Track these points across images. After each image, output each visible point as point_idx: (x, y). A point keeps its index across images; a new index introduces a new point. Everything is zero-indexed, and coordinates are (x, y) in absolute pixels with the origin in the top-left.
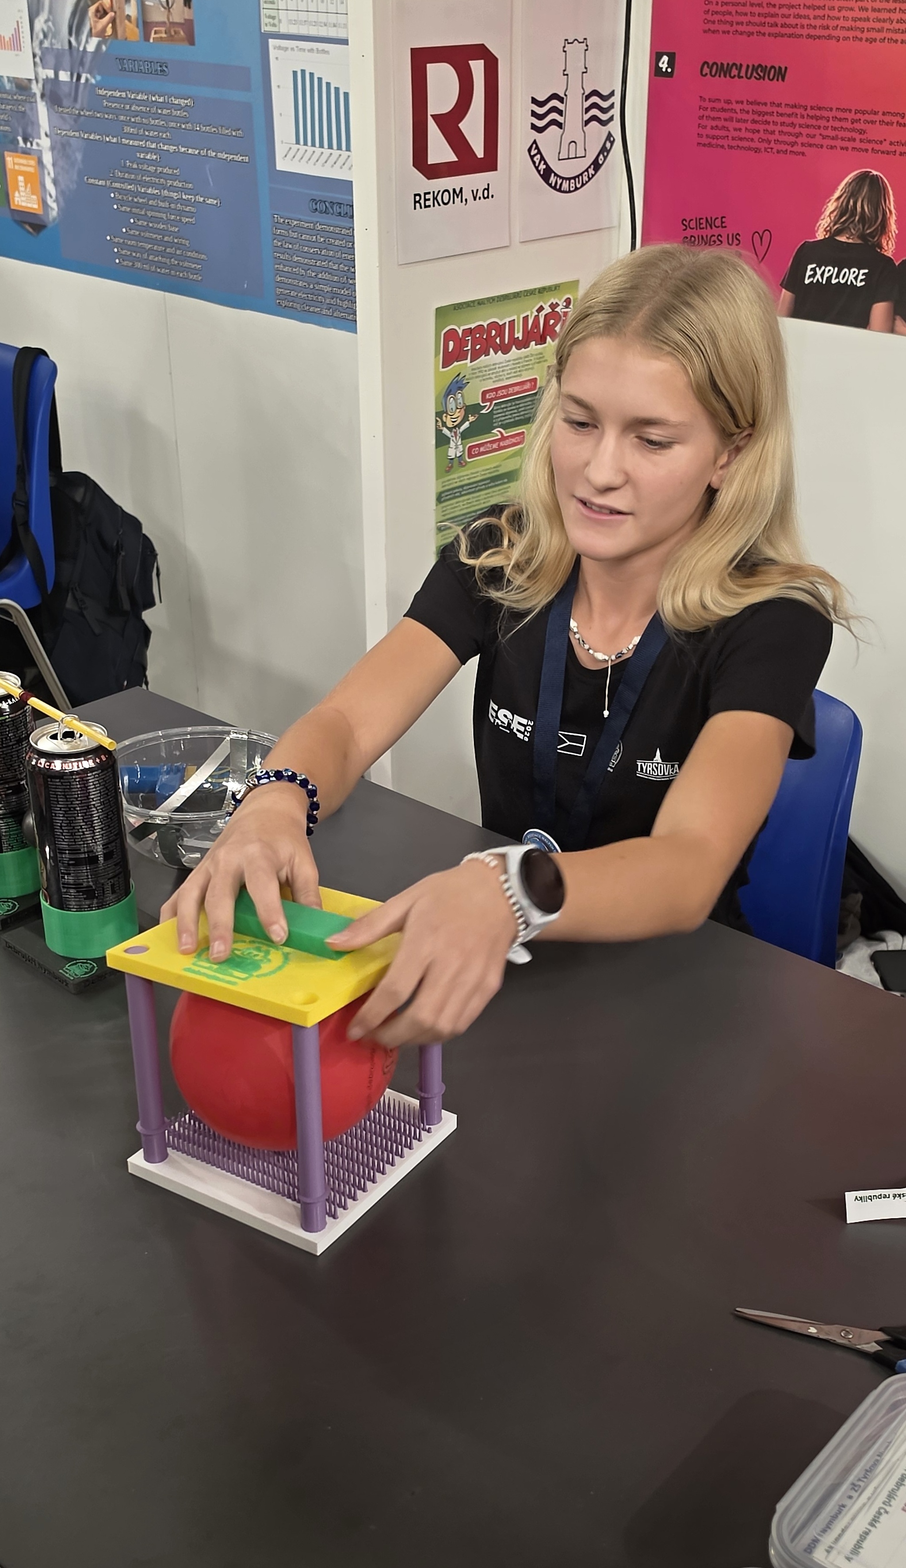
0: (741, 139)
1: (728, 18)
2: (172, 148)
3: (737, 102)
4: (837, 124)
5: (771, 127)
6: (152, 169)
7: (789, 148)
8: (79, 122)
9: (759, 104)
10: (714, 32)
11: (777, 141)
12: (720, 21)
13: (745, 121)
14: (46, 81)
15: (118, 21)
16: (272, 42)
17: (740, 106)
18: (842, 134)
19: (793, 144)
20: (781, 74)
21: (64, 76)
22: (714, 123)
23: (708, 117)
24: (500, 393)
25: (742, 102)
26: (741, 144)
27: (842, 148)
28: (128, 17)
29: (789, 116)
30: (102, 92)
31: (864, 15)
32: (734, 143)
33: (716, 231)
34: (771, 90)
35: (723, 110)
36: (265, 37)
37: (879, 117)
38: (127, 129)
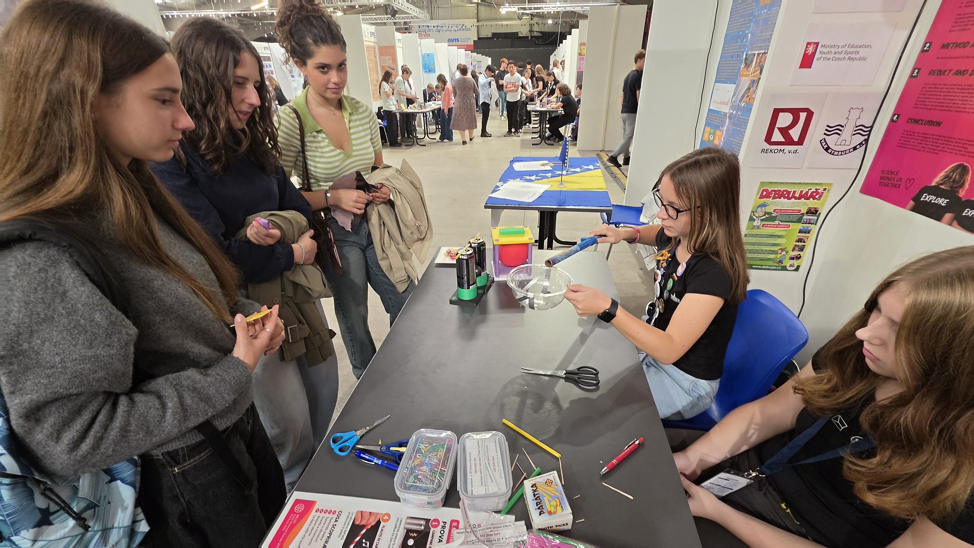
1: (924, 103)
3: (917, 133)
4: (956, 144)
5: (927, 143)
7: (933, 151)
8: (733, 124)
9: (926, 134)
10: (917, 108)
11: (928, 148)
13: (918, 140)
14: (731, 113)
15: (751, 99)
18: (956, 148)
19: (935, 150)
20: (939, 124)
22: (906, 139)
23: (904, 137)
27: (955, 154)
28: (753, 98)
29: (937, 139)
30: (740, 117)
32: (910, 147)
33: (893, 176)
34: (933, 130)
35: (911, 135)
38: (743, 127)
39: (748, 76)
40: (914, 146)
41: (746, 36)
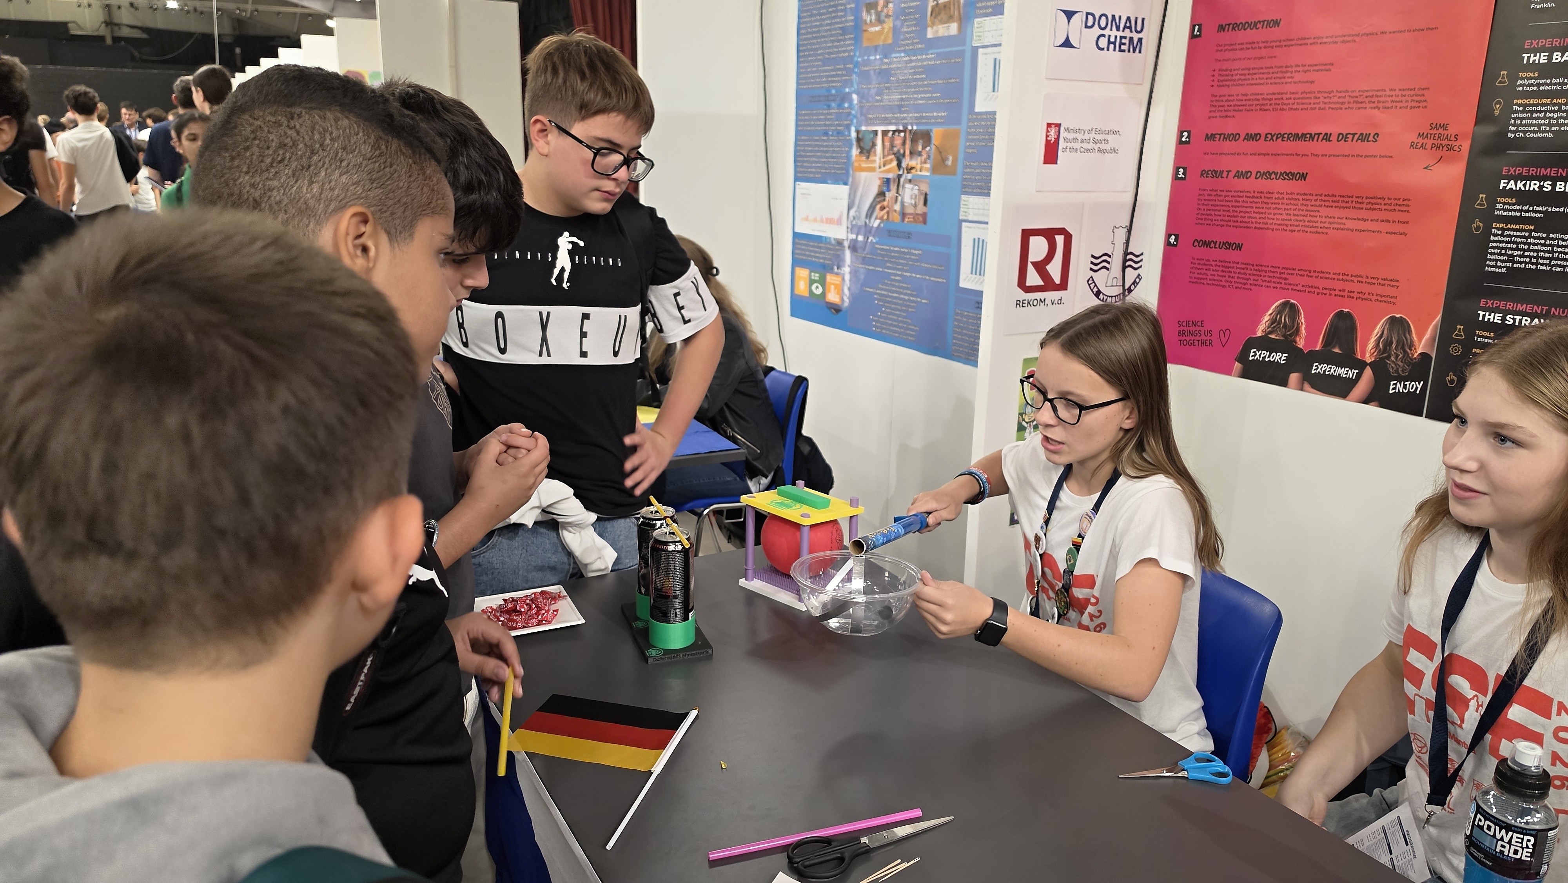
0: (1215, 280)
1: (1210, 217)
2: (908, 274)
3: (1214, 261)
4: (1272, 275)
6: (897, 284)
7: (1243, 286)
8: (865, 261)
9: (1226, 262)
10: (1201, 224)
11: (1235, 282)
12: (1205, 219)
13: (1217, 271)
14: (852, 240)
15: (890, 213)
16: (964, 224)
17: (1215, 263)
18: (1274, 280)
19: (1245, 284)
20: (1239, 247)
21: (861, 238)
22: (1199, 271)
23: (1196, 268)
25: (1216, 261)
26: (1214, 283)
27: (1274, 287)
28: (895, 211)
29: (1243, 269)
30: (877, 246)
31: (1289, 217)
32: (1210, 282)
33: (1198, 328)
34: (1232, 255)
35: (1205, 265)
36: (961, 222)
37: (1296, 272)
38: (888, 265)
39: (872, 170)
41: (846, 97)
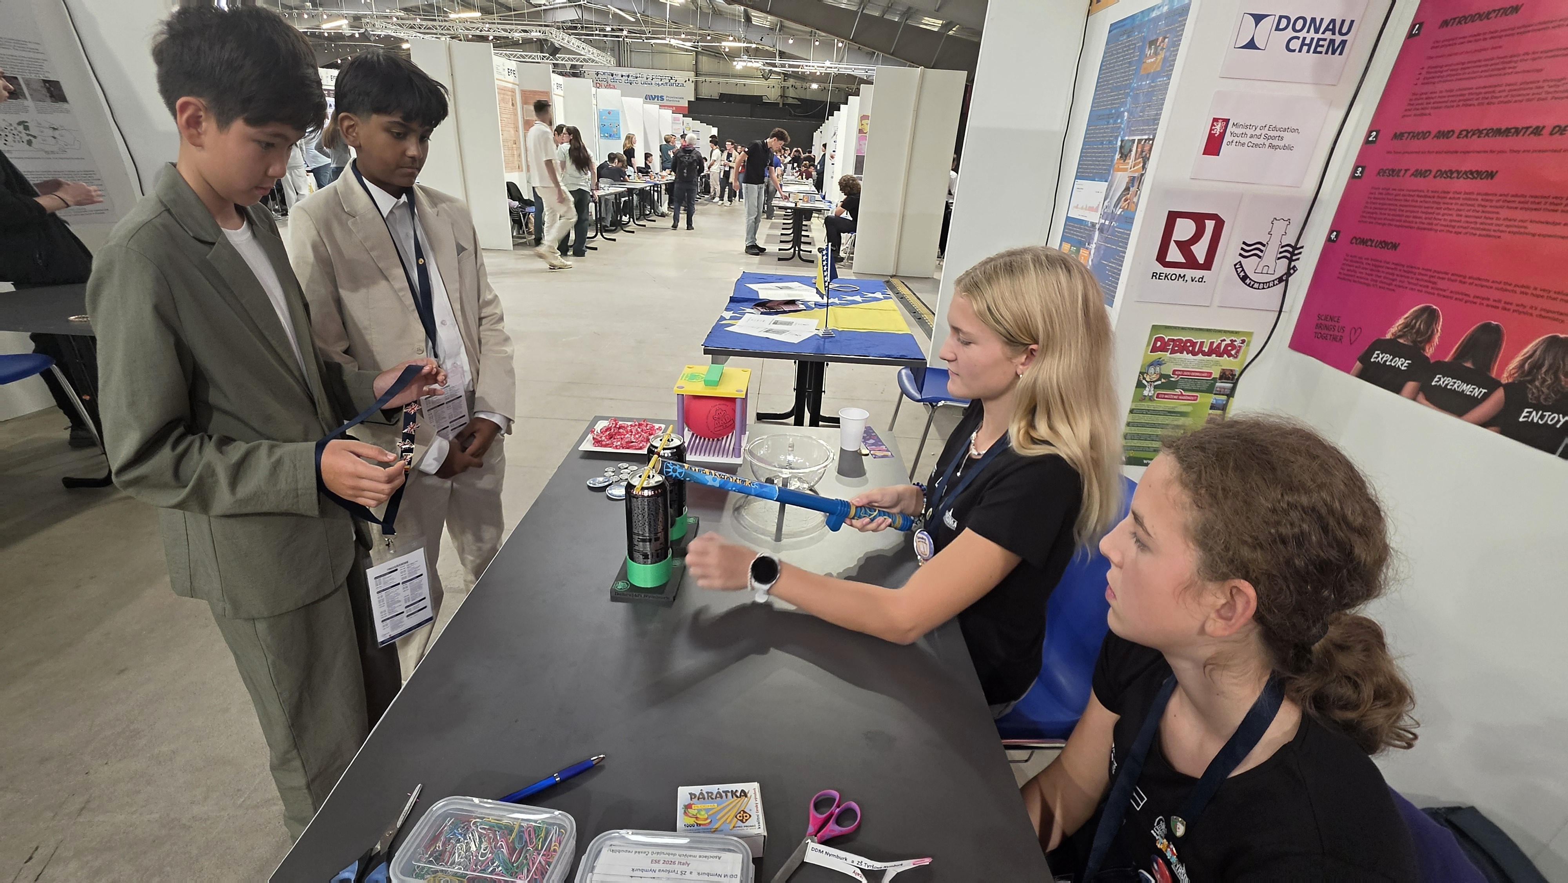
1: (1374, 216)
3: (1365, 259)
5: (1380, 274)
7: (1387, 286)
8: (1106, 240)
9: (1377, 261)
10: (1364, 222)
11: (1381, 282)
14: (1101, 224)
15: (1130, 204)
17: (1367, 261)
18: (1421, 283)
19: (1389, 284)
20: (1395, 246)
21: (1107, 222)
22: (1350, 269)
23: (1348, 265)
24: (1185, 373)
25: (1368, 259)
26: (1360, 280)
28: (1134, 202)
29: (1392, 269)
30: (1116, 229)
31: (1459, 219)
32: (1357, 279)
33: (1333, 323)
34: (1388, 255)
35: (1357, 262)
37: (1450, 276)
38: (1120, 244)
39: (1125, 170)
40: (1361, 278)
41: (1121, 115)
